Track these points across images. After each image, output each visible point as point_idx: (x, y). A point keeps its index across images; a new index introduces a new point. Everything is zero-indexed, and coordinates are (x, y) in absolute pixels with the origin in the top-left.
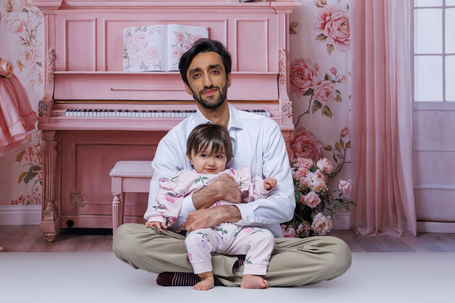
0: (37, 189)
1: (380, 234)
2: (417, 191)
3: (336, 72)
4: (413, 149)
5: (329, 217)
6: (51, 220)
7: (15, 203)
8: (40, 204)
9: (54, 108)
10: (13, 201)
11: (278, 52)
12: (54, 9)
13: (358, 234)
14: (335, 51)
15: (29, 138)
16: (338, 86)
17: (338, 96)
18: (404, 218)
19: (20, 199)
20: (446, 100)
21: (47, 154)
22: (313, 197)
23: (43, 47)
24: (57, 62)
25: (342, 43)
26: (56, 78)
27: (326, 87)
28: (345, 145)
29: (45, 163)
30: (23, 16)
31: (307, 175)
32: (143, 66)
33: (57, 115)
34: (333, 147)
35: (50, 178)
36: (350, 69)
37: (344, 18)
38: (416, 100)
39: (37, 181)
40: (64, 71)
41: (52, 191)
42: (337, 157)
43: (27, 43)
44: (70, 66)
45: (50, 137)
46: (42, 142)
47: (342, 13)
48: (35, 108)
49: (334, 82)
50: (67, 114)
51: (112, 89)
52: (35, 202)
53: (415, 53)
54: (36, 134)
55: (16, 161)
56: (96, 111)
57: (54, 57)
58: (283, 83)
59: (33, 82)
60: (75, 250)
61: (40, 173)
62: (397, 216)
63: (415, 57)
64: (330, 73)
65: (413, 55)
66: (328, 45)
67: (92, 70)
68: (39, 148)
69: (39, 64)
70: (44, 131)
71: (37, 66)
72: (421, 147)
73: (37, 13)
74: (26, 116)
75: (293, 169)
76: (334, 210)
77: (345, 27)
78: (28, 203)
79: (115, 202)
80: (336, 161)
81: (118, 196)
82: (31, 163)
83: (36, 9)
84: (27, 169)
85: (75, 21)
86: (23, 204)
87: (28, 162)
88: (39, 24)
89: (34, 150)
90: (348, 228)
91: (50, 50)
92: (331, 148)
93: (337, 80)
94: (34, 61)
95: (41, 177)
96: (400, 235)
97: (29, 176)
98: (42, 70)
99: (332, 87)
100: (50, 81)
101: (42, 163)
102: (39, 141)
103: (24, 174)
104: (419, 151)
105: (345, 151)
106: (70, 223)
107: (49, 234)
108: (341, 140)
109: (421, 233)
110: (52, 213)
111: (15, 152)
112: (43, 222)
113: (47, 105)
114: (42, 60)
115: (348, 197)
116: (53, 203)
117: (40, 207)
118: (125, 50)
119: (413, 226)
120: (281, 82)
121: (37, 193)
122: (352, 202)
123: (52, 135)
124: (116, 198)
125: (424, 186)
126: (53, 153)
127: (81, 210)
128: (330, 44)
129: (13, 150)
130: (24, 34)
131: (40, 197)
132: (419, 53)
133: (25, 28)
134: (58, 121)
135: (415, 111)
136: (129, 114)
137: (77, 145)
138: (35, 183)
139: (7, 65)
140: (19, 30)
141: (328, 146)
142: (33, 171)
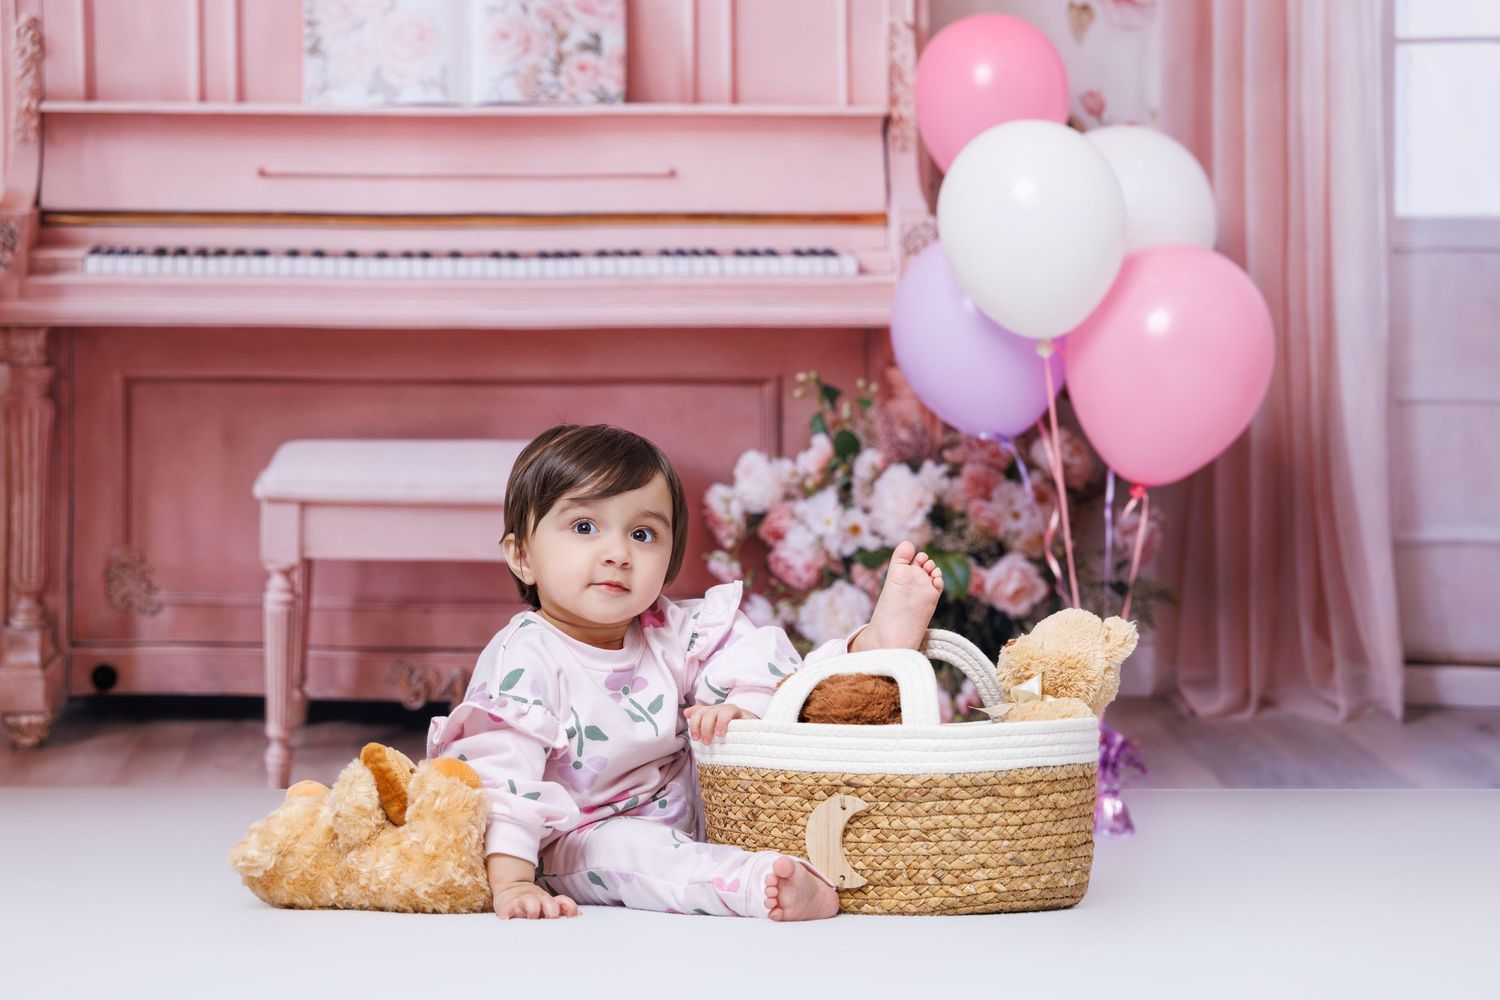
1: (1269, 714)
2: (1405, 551)
3: (1102, 109)
4: (1388, 393)
6: (29, 666)
9: (41, 243)
11: (885, 31)
13: (1184, 710)
18: (1357, 654)
22: (1016, 575)
24: (49, 67)
26: (48, 126)
29: (6, 449)
31: (995, 494)
32: (377, 84)
33: (53, 268)
38: (1403, 208)
40: (76, 99)
41: (35, 557)
44: (103, 81)
45: (27, 352)
50: (94, 265)
51: (262, 173)
53: (1401, 31)
56: (203, 253)
57: (37, 48)
58: (904, 149)
60: (123, 777)
62: (1330, 646)
63: (1401, 51)
64: (1079, 113)
65: (1390, 42)
66: (1071, 5)
67: (184, 98)
70: (6, 330)
72: (1420, 387)
75: (944, 468)
79: (275, 597)
81: (287, 573)
90: (1145, 688)
91: (24, 18)
96: (1343, 714)
100: (25, 140)
104: (1411, 402)
106: (105, 676)
107: (25, 719)
109: (1420, 710)
110: (35, 638)
116: (41, 602)
118: (311, 24)
119: (1389, 681)
120: (899, 144)
123: (34, 344)
124: (277, 582)
125: (1431, 533)
126: (38, 414)
127: (146, 625)
132: (1415, 34)
134: (56, 292)
135: (1397, 251)
136: (328, 264)
137: (129, 383)
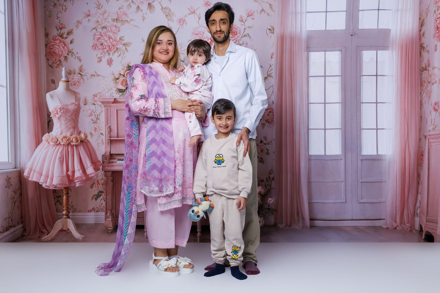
0: (102, 204)
1: (290, 228)
2: (310, 204)
3: (266, 139)
4: (308, 181)
5: (263, 218)
6: (110, 221)
7: (90, 211)
8: (104, 212)
9: (110, 159)
10: (89, 210)
12: (110, 103)
14: (266, 127)
15: (97, 175)
16: (267, 147)
17: (267, 152)
18: (303, 219)
19: (93, 209)
20: (326, 154)
21: (107, 184)
23: (104, 124)
24: (112, 133)
25: (270, 122)
26: (112, 142)
27: (261, 147)
28: (271, 179)
29: (106, 189)
30: (93, 107)
33: (113, 162)
34: (265, 180)
35: (109, 197)
36: (274, 137)
37: (271, 108)
38: (310, 154)
39: (102, 199)
40: (116, 138)
41: (110, 205)
42: (266, 185)
43: (95, 123)
44: (119, 135)
45: (109, 175)
46: (104, 177)
47: (270, 106)
48: (100, 158)
49: (265, 144)
50: (118, 162)
52: (101, 211)
53: (310, 128)
54: (101, 173)
55: (90, 188)
57: (110, 130)
59: (99, 144)
61: (103, 195)
62: (299, 217)
63: (310, 130)
64: (263, 140)
65: (308, 129)
66: (262, 123)
68: (103, 181)
69: (102, 134)
70: (105, 172)
71: (101, 135)
72: (313, 180)
73: (100, 106)
74: (95, 163)
76: (265, 214)
77: (272, 114)
78: (97, 211)
80: (266, 187)
82: (99, 189)
83: (100, 103)
84: (96, 192)
85: (121, 110)
86: (94, 212)
87: (97, 189)
88: (102, 111)
89: (100, 182)
90: (273, 224)
91: (108, 126)
92: (263, 180)
93: (267, 143)
94: (99, 133)
95: (104, 197)
96: (301, 228)
97: (97, 196)
98: (104, 137)
99: (264, 147)
100: (108, 144)
101: (104, 189)
102: (103, 177)
103: (95, 195)
104: (311, 182)
105: (271, 182)
107: (109, 229)
108: (269, 176)
109: (312, 227)
110: (111, 217)
111: (89, 183)
112: (106, 222)
113: (106, 157)
114: (103, 132)
115: (273, 207)
116: (111, 211)
117: (104, 213)
119: (308, 222)
121: (102, 206)
122: (275, 210)
123: (110, 173)
125: (314, 201)
126: (110, 184)
128: (263, 123)
129: (88, 182)
130: (93, 118)
131: (104, 208)
132: (312, 128)
133: (94, 114)
134: (113, 166)
135: (309, 160)
138: (101, 200)
139: (84, 135)
140: (91, 115)
141: (262, 180)
142: (100, 194)
